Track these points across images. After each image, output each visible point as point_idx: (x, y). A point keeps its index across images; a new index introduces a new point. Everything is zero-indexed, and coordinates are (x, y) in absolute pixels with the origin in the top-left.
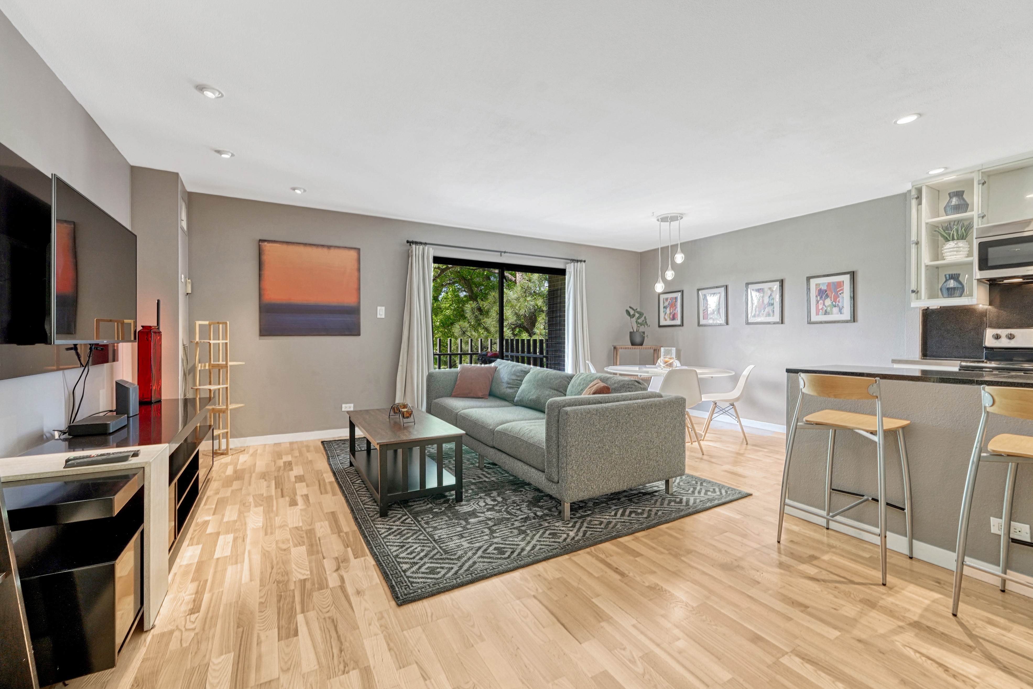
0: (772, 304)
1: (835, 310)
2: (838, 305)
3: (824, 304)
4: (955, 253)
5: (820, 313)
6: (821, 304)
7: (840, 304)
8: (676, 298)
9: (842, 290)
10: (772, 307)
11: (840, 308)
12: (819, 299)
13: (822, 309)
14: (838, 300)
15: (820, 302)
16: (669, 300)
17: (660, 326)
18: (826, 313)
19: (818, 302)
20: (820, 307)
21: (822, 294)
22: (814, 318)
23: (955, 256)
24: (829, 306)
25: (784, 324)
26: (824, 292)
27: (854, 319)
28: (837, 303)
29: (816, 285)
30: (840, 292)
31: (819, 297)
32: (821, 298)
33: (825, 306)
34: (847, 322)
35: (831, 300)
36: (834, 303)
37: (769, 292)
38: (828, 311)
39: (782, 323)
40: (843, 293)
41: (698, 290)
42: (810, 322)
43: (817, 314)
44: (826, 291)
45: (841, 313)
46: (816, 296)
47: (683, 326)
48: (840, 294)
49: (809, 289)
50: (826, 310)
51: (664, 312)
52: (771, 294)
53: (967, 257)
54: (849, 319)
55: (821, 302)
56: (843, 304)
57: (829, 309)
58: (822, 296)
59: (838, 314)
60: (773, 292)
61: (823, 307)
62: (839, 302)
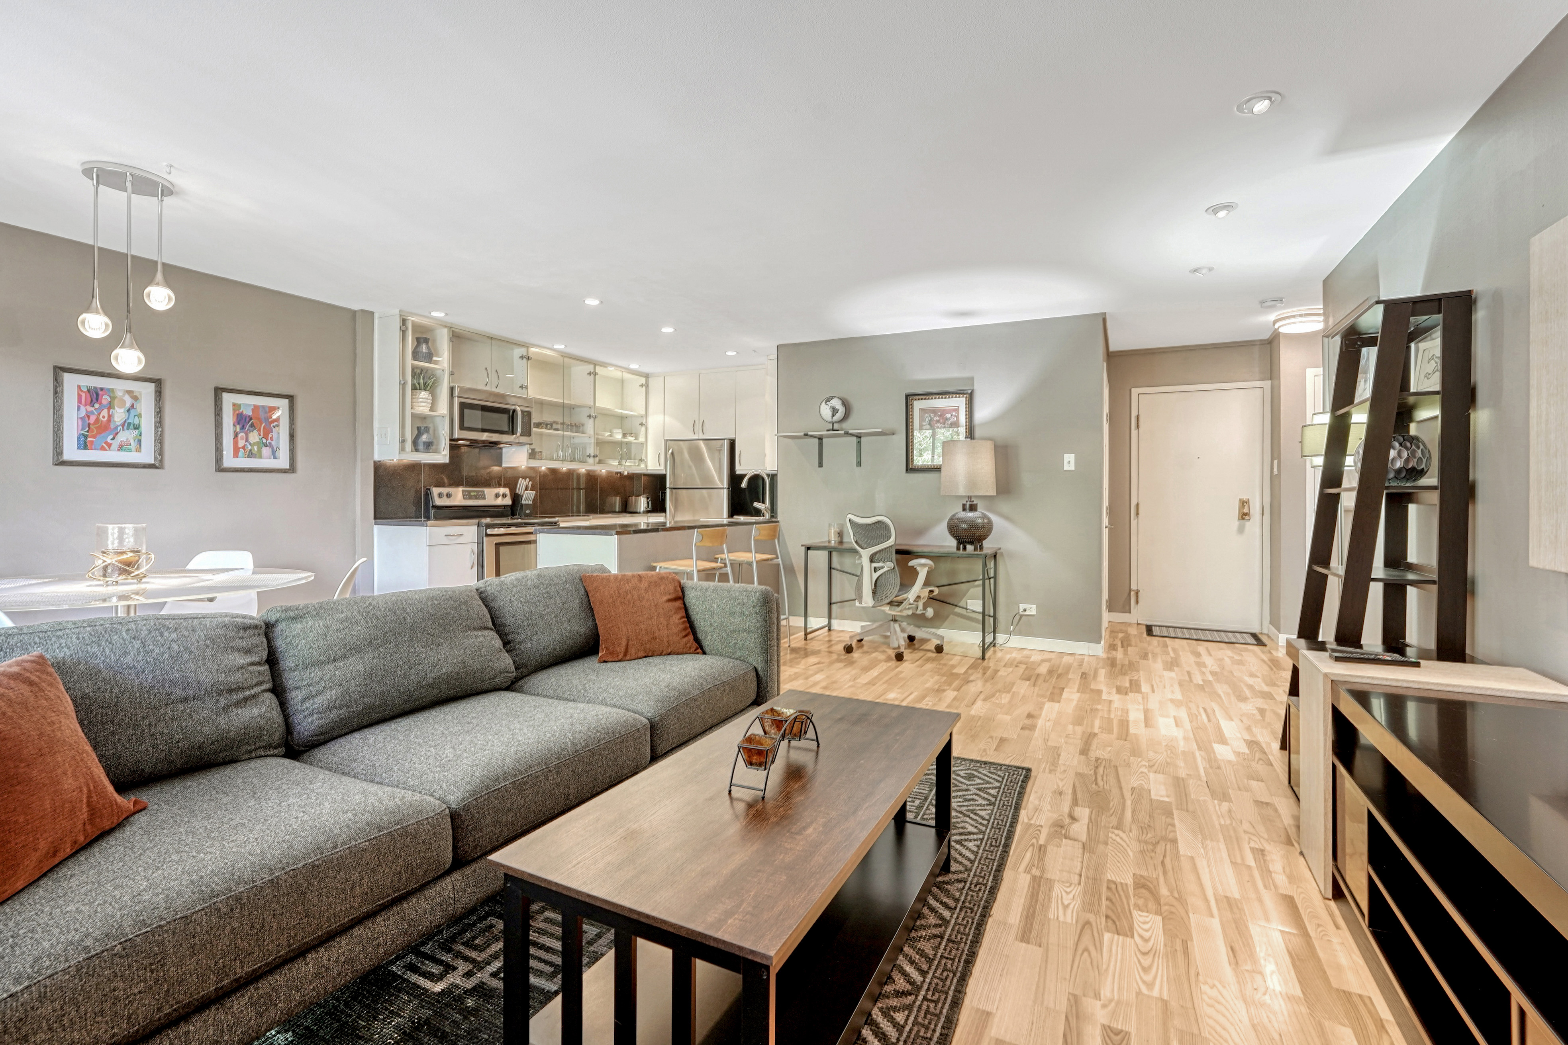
0: (136, 426)
1: (266, 451)
2: (270, 444)
3: (247, 440)
5: (240, 454)
6: (242, 439)
7: (273, 443)
9: (276, 420)
10: (136, 432)
11: (273, 449)
12: (238, 430)
13: (244, 448)
14: (270, 436)
15: (240, 436)
18: (251, 455)
19: (235, 434)
20: (241, 443)
21: (242, 420)
22: (229, 461)
24: (255, 444)
25: (165, 469)
26: (247, 420)
27: (292, 469)
28: (269, 441)
29: (233, 405)
30: (274, 424)
31: (238, 427)
32: (243, 428)
33: (250, 444)
34: (284, 471)
35: (260, 435)
36: (264, 441)
37: (129, 401)
38: (253, 452)
39: (160, 468)
40: (278, 426)
42: (220, 469)
43: (236, 455)
44: (251, 419)
45: (275, 458)
46: (234, 425)
48: (274, 427)
49: (219, 409)
50: (251, 450)
52: (132, 406)
54: (288, 467)
55: (242, 435)
56: (278, 443)
57: (256, 448)
58: (243, 426)
59: (270, 458)
60: (136, 401)
61: (245, 445)
62: (272, 439)
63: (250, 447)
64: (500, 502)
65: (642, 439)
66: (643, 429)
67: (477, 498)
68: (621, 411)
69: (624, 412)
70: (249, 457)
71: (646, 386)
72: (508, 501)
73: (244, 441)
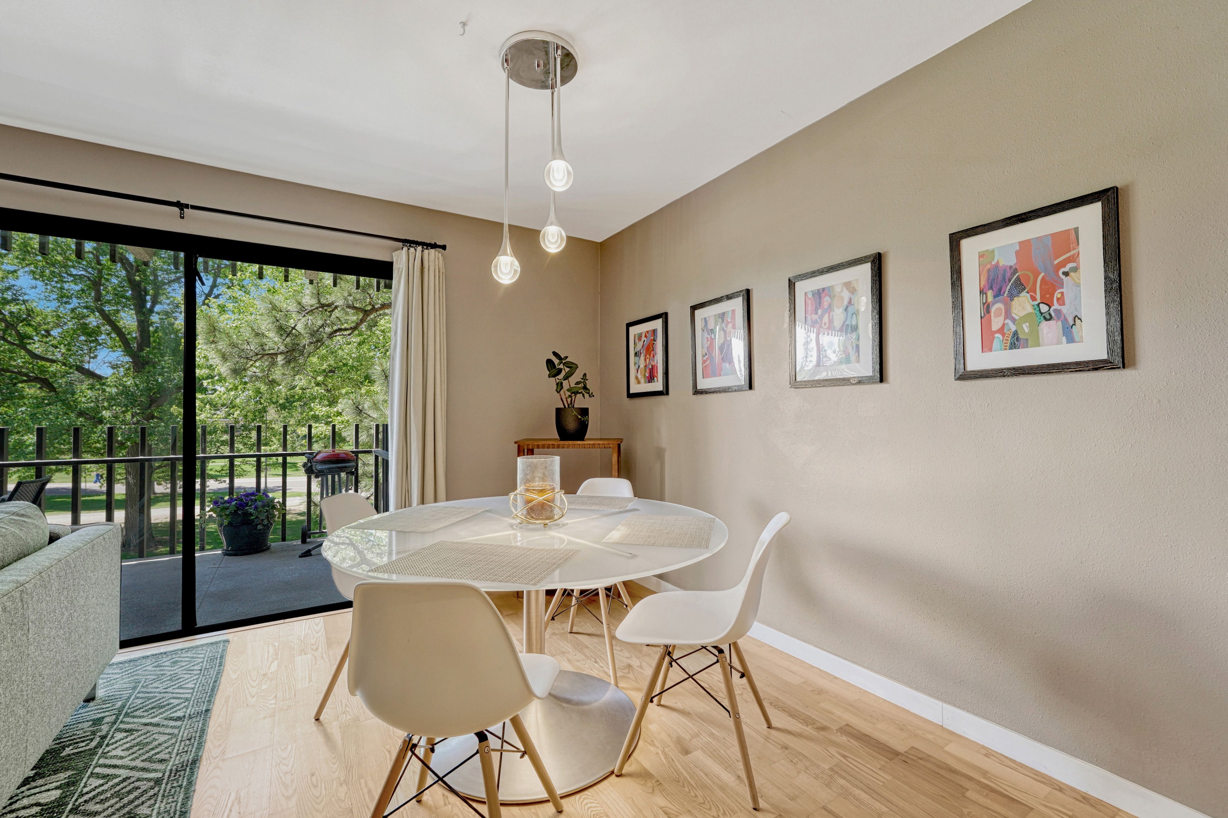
0: (855, 328)
1: (1050, 328)
2: (1058, 312)
3: (1008, 314)
5: (996, 344)
6: (998, 314)
7: (1064, 309)
8: (654, 332)
9: (1074, 259)
10: (854, 336)
11: (1066, 320)
12: (990, 298)
13: (1001, 331)
14: (1057, 295)
15: (993, 309)
16: (643, 338)
17: (631, 396)
18: (1015, 342)
19: (987, 308)
20: (996, 323)
22: (978, 360)
24: (1026, 318)
25: (887, 382)
26: (1009, 274)
27: (1123, 355)
28: (1056, 306)
29: (981, 256)
30: (1068, 268)
31: (990, 294)
32: (998, 294)
33: (1014, 320)
34: (1096, 366)
35: (1033, 299)
36: (1044, 308)
37: (846, 295)
38: (1021, 336)
39: (881, 380)
40: (1075, 269)
41: (694, 308)
42: (965, 376)
43: (986, 345)
44: (1016, 271)
45: (1071, 339)
46: (982, 292)
47: (667, 393)
48: (1066, 274)
49: (956, 272)
50: (1016, 331)
51: (635, 364)
52: (850, 302)
55: (998, 307)
56: (1077, 306)
57: (1026, 327)
58: (1000, 290)
59: (1059, 342)
60: (853, 294)
61: (1004, 324)
62: (1061, 301)
63: (1013, 328)
70: (1013, 346)
73: (1002, 318)
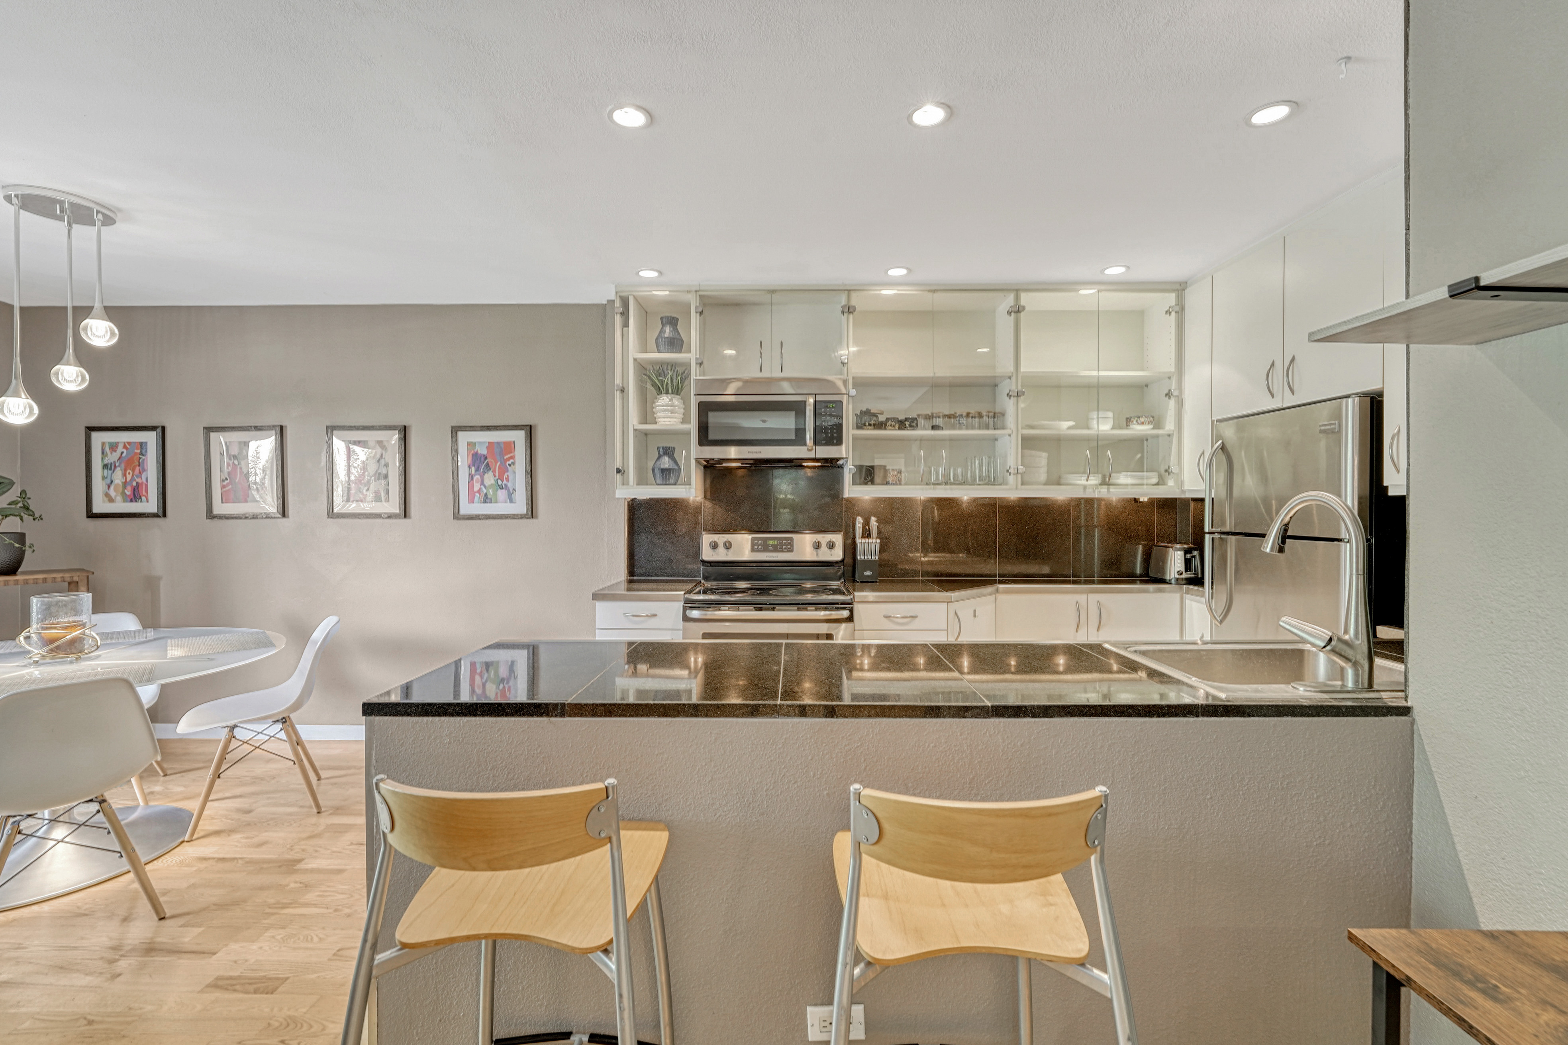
0: (386, 477)
1: (502, 494)
2: (506, 485)
3: (482, 483)
4: (669, 414)
5: (476, 499)
6: (477, 482)
7: (509, 484)
9: (513, 457)
10: (386, 482)
11: (509, 491)
12: (473, 472)
13: (479, 491)
14: (506, 476)
17: (91, 515)
18: (486, 500)
19: (471, 477)
20: (477, 487)
21: (479, 462)
22: (466, 508)
23: (669, 419)
24: (491, 486)
25: (410, 518)
26: (482, 459)
27: (532, 513)
28: (505, 482)
29: (469, 444)
30: (510, 462)
31: (473, 468)
32: (477, 470)
33: (485, 487)
34: (521, 517)
35: (495, 476)
36: (500, 482)
37: (378, 451)
38: (489, 496)
39: (405, 516)
40: (514, 463)
41: (209, 430)
42: (457, 516)
43: (471, 501)
44: (486, 458)
45: (511, 501)
46: (469, 467)
47: (164, 515)
48: (510, 465)
49: (455, 451)
50: (486, 494)
52: (383, 454)
53: (682, 423)
54: (525, 512)
55: (477, 477)
56: (514, 484)
57: (491, 491)
58: (478, 467)
59: (506, 502)
60: (384, 451)
61: (480, 489)
62: (507, 480)
63: (485, 491)
64: (825, 555)
65: (1170, 426)
66: (1172, 403)
67: (776, 549)
68: (1095, 373)
69: (1102, 373)
70: (485, 502)
71: (1180, 310)
72: (837, 554)
73: (479, 484)
